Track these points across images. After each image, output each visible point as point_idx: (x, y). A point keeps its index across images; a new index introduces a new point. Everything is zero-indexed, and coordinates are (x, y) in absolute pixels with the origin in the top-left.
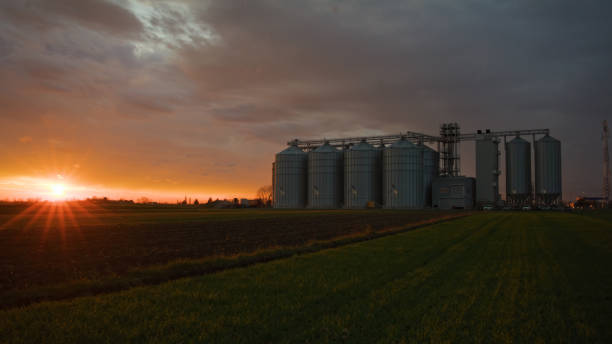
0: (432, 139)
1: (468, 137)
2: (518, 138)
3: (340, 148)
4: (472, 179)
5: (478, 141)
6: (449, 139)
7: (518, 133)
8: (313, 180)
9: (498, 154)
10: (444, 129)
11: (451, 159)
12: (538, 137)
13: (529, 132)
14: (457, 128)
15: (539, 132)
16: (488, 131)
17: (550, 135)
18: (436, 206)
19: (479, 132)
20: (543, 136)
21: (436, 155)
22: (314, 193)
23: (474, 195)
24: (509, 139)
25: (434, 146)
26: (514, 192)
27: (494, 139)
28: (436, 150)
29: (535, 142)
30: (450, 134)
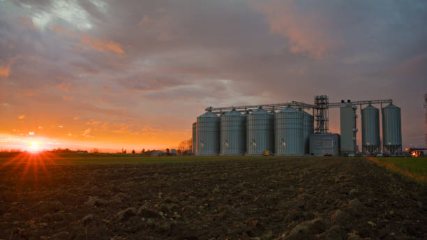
0: (309, 107)
1: (334, 105)
2: (370, 105)
3: (243, 113)
4: (338, 135)
5: (341, 108)
6: (320, 106)
7: (370, 102)
8: (224, 135)
9: (355, 117)
10: (317, 99)
11: (322, 121)
12: (385, 105)
13: (378, 102)
14: (326, 99)
15: (385, 102)
16: (349, 101)
17: (393, 103)
18: (312, 154)
19: (343, 101)
20: (388, 104)
21: (311, 118)
22: (225, 145)
23: (339, 147)
24: (364, 106)
25: (310, 112)
26: (368, 144)
27: (353, 107)
28: (312, 114)
29: (383, 109)
30: (321, 103)
